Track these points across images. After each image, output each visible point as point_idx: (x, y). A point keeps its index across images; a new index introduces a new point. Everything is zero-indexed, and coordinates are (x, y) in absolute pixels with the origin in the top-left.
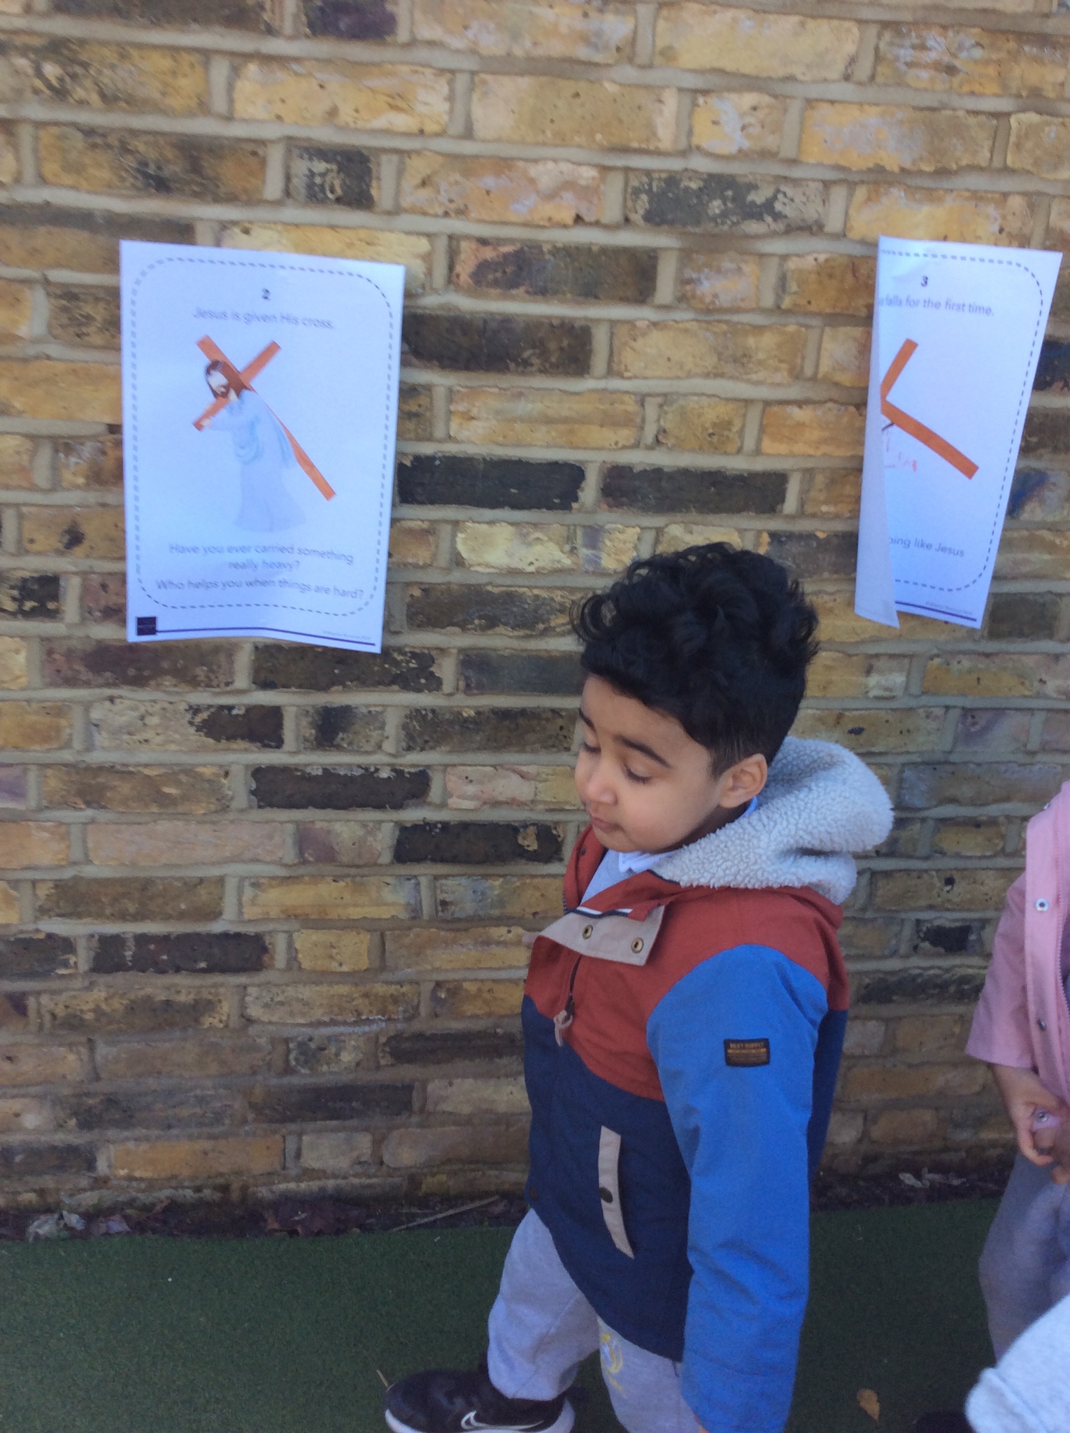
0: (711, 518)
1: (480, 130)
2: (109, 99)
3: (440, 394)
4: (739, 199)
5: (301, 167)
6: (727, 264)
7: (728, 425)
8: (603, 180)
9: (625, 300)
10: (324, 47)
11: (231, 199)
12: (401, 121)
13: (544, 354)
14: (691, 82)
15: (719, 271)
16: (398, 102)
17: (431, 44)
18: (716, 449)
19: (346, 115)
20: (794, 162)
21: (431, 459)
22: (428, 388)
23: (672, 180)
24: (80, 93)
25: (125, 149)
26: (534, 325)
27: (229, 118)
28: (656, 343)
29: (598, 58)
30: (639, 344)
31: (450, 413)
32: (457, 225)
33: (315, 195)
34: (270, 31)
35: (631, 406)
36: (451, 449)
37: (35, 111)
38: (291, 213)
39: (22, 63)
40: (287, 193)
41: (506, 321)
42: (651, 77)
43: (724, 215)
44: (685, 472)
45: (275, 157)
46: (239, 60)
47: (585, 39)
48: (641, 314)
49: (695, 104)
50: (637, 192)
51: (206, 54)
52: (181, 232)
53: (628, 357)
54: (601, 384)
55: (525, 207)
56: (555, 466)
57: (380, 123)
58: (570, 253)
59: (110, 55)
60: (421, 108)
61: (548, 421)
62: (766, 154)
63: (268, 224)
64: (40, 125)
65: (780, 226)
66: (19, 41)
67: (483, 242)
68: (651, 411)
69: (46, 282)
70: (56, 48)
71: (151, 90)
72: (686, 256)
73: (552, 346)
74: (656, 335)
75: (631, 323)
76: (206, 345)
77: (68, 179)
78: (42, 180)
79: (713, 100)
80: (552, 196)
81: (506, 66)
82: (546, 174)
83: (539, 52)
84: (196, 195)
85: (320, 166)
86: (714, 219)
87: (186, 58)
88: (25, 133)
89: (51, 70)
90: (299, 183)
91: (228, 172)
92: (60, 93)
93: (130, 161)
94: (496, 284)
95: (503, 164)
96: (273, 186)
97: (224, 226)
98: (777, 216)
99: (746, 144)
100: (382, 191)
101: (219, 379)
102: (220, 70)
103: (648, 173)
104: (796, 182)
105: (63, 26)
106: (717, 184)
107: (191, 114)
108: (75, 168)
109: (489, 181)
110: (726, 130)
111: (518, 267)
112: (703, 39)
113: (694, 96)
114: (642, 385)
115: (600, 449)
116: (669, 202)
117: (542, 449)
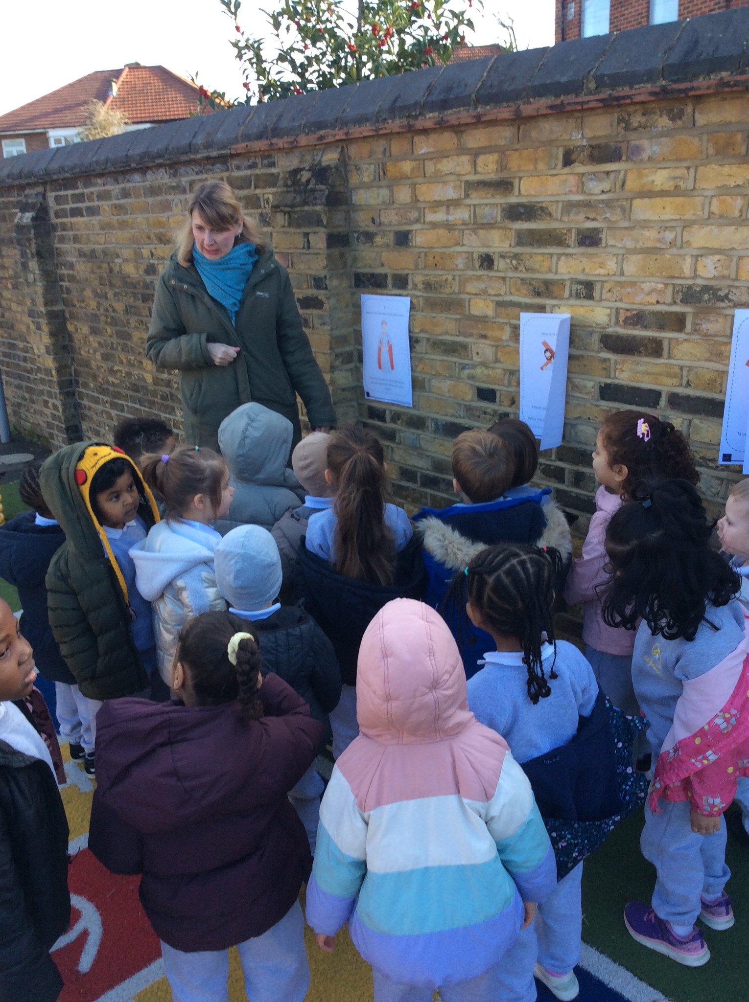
0: (710, 418)
1: (626, 273)
2: (527, 270)
3: (612, 362)
4: (715, 294)
5: (575, 287)
6: (712, 318)
7: (715, 380)
8: (666, 288)
9: (674, 330)
10: (582, 250)
11: (556, 298)
12: (602, 271)
13: (646, 349)
14: (695, 252)
15: (709, 320)
16: (602, 265)
17: (613, 246)
18: (711, 390)
19: (587, 270)
20: (736, 279)
21: (610, 384)
22: (609, 360)
23: (690, 288)
24: (520, 268)
25: (530, 284)
26: (643, 338)
27: (556, 273)
28: (686, 347)
29: (664, 246)
30: (680, 347)
31: (616, 369)
32: (619, 305)
33: (578, 296)
34: (568, 246)
35: (677, 370)
36: (616, 381)
37: (510, 274)
38: (573, 302)
39: (508, 261)
40: (571, 295)
41: (634, 338)
42: (682, 252)
43: (709, 300)
44: (699, 398)
45: (568, 284)
46: (559, 256)
47: (659, 240)
48: (681, 336)
49: (697, 260)
50: (678, 292)
51: (551, 255)
52: (541, 309)
53: (675, 352)
54: (666, 361)
55: (639, 299)
56: (650, 391)
57: (597, 272)
58: (655, 314)
59: (528, 257)
60: (608, 267)
61: (649, 374)
62: (724, 277)
63: (565, 305)
64: (511, 278)
65: (731, 304)
66: (508, 255)
67: (627, 310)
68: (685, 373)
69: (510, 324)
70: (516, 256)
71: (537, 267)
72: (696, 315)
73: (649, 346)
74: (686, 344)
75: (677, 339)
76: (545, 344)
77: (517, 293)
78: (511, 294)
79: (704, 258)
80: (649, 294)
81: (635, 251)
82: (647, 286)
83: (645, 246)
84: (547, 297)
85: (580, 287)
86: (706, 301)
87: (546, 256)
88: (508, 280)
89: (514, 262)
90: (574, 292)
91: (555, 289)
92: (516, 269)
93: (531, 288)
94: (631, 324)
95: (633, 284)
96: (567, 294)
97: (554, 306)
98: (730, 300)
99: (716, 274)
100: (596, 295)
101: (548, 354)
102: (555, 258)
103: (682, 285)
104: (737, 287)
105: (518, 250)
106: (706, 289)
107: (547, 273)
108: (518, 290)
109: (629, 290)
110: (709, 269)
111: (638, 319)
112: (700, 237)
113: (696, 257)
114: (681, 363)
115: (667, 386)
116: (689, 295)
117: (646, 384)
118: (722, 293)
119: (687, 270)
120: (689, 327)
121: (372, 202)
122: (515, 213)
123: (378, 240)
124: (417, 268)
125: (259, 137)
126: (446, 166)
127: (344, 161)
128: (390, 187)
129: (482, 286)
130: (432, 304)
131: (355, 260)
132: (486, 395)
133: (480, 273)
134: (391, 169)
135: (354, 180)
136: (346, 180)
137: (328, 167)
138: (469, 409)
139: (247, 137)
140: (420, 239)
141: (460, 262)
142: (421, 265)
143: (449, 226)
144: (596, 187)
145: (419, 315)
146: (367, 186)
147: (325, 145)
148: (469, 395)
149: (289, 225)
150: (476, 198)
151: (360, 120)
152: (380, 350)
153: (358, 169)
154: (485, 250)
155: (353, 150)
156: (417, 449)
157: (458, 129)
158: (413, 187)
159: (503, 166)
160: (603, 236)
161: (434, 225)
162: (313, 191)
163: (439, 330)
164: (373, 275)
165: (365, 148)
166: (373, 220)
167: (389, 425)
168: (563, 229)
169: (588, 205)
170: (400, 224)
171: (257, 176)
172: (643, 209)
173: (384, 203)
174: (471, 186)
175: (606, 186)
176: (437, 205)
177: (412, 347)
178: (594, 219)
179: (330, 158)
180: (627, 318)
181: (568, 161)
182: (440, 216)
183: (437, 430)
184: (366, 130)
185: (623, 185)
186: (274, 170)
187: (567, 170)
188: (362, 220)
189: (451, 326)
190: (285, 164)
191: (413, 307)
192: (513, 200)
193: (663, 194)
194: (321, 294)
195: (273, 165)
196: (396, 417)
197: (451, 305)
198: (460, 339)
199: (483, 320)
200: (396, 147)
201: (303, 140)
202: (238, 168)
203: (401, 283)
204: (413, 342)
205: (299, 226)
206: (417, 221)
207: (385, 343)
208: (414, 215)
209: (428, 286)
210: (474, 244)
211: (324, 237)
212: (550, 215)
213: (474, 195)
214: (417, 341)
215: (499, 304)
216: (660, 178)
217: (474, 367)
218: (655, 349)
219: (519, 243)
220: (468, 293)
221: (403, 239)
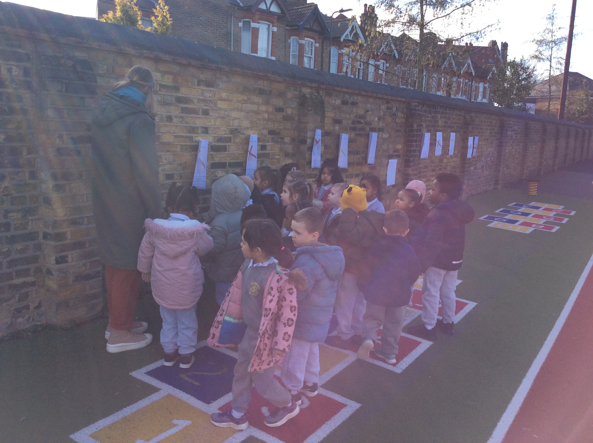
1: (217, 125)
2: (186, 123)
8: (227, 129)
9: (229, 143)
10: (204, 116)
11: (196, 134)
12: (210, 124)
16: (210, 122)
17: (213, 115)
19: (206, 124)
22: (213, 154)
23: (232, 129)
25: (187, 128)
26: (222, 146)
27: (196, 124)
29: (226, 116)
30: (230, 147)
31: (215, 157)
32: (215, 135)
33: (203, 133)
34: (199, 115)
35: (230, 155)
37: (179, 124)
38: (201, 135)
39: (178, 119)
41: (220, 145)
42: (230, 118)
45: (200, 128)
46: (196, 118)
50: (229, 131)
51: (194, 117)
53: (230, 149)
54: (228, 152)
55: (221, 133)
58: (224, 137)
59: (185, 118)
60: (212, 123)
61: (224, 157)
64: (179, 126)
67: (217, 137)
68: (232, 155)
71: (189, 121)
75: (230, 145)
79: (234, 121)
80: (223, 131)
81: (219, 118)
82: (222, 129)
83: (221, 116)
85: (204, 129)
87: (192, 118)
89: (181, 120)
91: (196, 130)
92: (181, 122)
95: (219, 128)
96: (200, 132)
97: (196, 136)
100: (208, 132)
103: (230, 129)
105: (183, 115)
107: (193, 124)
109: (217, 130)
110: (236, 123)
111: (220, 140)
112: (233, 114)
114: (231, 152)
115: (228, 160)
116: (232, 132)
117: (223, 161)
120: (232, 141)
122: (180, 100)
129: (168, 129)
133: (166, 124)
134: (118, 70)
144: (207, 95)
150: (164, 92)
154: (169, 114)
159: (175, 81)
160: (210, 112)
168: (198, 108)
169: (204, 100)
172: (220, 104)
174: (162, 87)
178: (207, 106)
180: (217, 140)
181: (199, 84)
185: (215, 95)
187: (198, 87)
192: (179, 95)
193: (225, 99)
199: (168, 143)
205: (77, 93)
210: (163, 111)
212: (193, 103)
215: (175, 137)
217: (164, 165)
218: (224, 149)
219: (182, 112)
220: (162, 133)
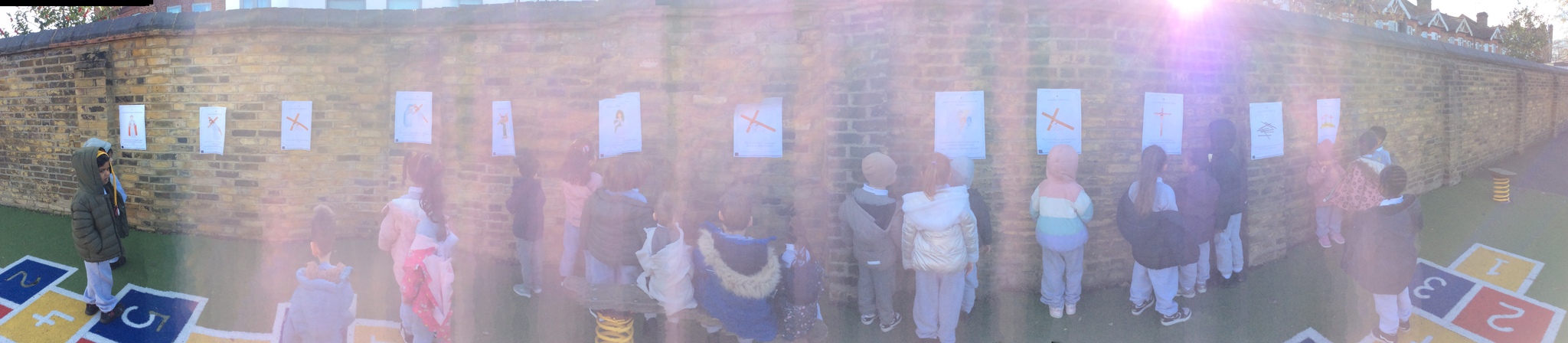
0: (276, 138)
1: (240, 91)
3: (236, 122)
4: (273, 97)
5: (223, 97)
6: (273, 105)
7: (277, 125)
8: (254, 96)
9: (259, 110)
10: (222, 84)
11: (216, 101)
12: (230, 91)
16: (230, 89)
17: (234, 82)
18: (276, 129)
19: (224, 91)
23: (264, 95)
24: (196, 91)
27: (212, 92)
28: (265, 115)
29: (253, 82)
30: (262, 115)
32: (240, 102)
34: (216, 82)
35: (261, 122)
37: (192, 93)
38: (225, 102)
40: (224, 100)
42: (259, 83)
44: (272, 132)
45: (218, 96)
46: (212, 86)
47: (251, 80)
48: (262, 112)
50: (259, 97)
53: (260, 117)
54: (257, 120)
55: (244, 100)
57: (228, 91)
58: (251, 105)
59: (199, 87)
60: (232, 89)
62: (275, 91)
63: (222, 104)
67: (243, 104)
68: (266, 123)
69: (193, 112)
70: (193, 87)
71: (203, 90)
72: (267, 104)
73: (250, 116)
75: (260, 113)
77: (196, 100)
78: (193, 101)
79: (267, 85)
80: (248, 98)
83: (246, 82)
84: (212, 101)
86: (270, 99)
87: (207, 86)
88: (191, 95)
91: (214, 98)
92: (194, 91)
93: (202, 98)
94: (244, 109)
95: (242, 95)
96: (222, 100)
97: (217, 104)
99: (272, 90)
100: (232, 99)
102: (210, 87)
103: (260, 95)
105: (194, 84)
107: (208, 92)
110: (270, 89)
111: (245, 107)
112: (265, 79)
113: (265, 85)
115: (257, 128)
116: (263, 98)
117: (250, 128)
118: (275, 97)
119: (262, 90)
120: (264, 108)
121: (125, 66)
122: (193, 71)
123: (128, 82)
124: (148, 92)
125: (64, 41)
126: (161, 51)
127: (111, 50)
128: (135, 60)
129: (178, 98)
130: (155, 107)
131: (116, 91)
132: (182, 140)
133: (178, 93)
134: (135, 53)
135: (116, 57)
136: (112, 58)
137: (104, 52)
138: (174, 147)
139: (56, 41)
140: (149, 80)
141: (169, 90)
142: (150, 91)
143: (163, 75)
144: (226, 62)
145: (149, 112)
146: (122, 60)
147: (102, 43)
148: (174, 141)
149: (85, 76)
150: (174, 65)
151: (120, 32)
152: (130, 128)
153: (117, 53)
154: (180, 84)
155: (115, 45)
156: (149, 168)
157: (168, 37)
158: (146, 60)
159: (185, 53)
160: (230, 79)
161: (156, 75)
162: (98, 62)
163: (159, 117)
164: (125, 97)
165: (122, 44)
166: (126, 74)
167: (133, 159)
168: (214, 76)
169: (223, 68)
170: (139, 75)
171: (61, 58)
172: (244, 69)
173: (131, 66)
174: (172, 60)
175: (230, 61)
176: (158, 66)
177: (146, 125)
178: (226, 73)
179: (104, 48)
180: (241, 107)
181: (214, 52)
182: (159, 71)
183: (158, 158)
184: (124, 36)
185: (236, 61)
186: (71, 55)
187: (214, 55)
188: (120, 74)
189: (166, 115)
190: (77, 52)
191: (146, 108)
192: (191, 66)
193: (251, 64)
194: (103, 105)
195: (71, 53)
196: (137, 155)
197: (165, 107)
198: (169, 120)
199: (178, 111)
200: (138, 43)
201: (90, 41)
202: (50, 55)
203: (140, 99)
204: (147, 123)
205: (90, 76)
206: (148, 73)
207: (132, 124)
208: (147, 71)
209: (153, 100)
210: (174, 82)
211: (105, 80)
212: (208, 71)
213: (174, 64)
214: (148, 123)
215: (187, 105)
216: (250, 59)
217: (176, 130)
218: (253, 116)
219: (194, 82)
220: (172, 102)
221: (141, 81)
